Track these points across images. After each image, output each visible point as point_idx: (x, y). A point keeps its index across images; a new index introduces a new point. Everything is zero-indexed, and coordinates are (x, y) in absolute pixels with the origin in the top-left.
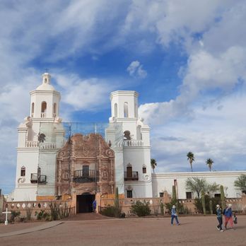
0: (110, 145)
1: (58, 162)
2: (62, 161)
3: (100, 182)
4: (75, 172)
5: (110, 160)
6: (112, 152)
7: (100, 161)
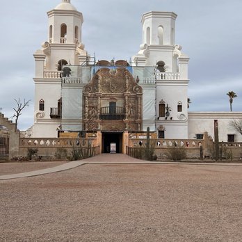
0: (138, 81)
1: (84, 98)
2: (88, 97)
3: (126, 119)
4: (101, 108)
5: (137, 97)
6: (140, 88)
7: (127, 98)
